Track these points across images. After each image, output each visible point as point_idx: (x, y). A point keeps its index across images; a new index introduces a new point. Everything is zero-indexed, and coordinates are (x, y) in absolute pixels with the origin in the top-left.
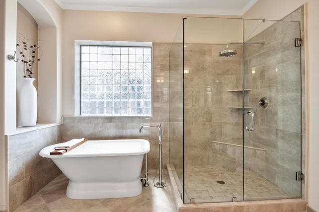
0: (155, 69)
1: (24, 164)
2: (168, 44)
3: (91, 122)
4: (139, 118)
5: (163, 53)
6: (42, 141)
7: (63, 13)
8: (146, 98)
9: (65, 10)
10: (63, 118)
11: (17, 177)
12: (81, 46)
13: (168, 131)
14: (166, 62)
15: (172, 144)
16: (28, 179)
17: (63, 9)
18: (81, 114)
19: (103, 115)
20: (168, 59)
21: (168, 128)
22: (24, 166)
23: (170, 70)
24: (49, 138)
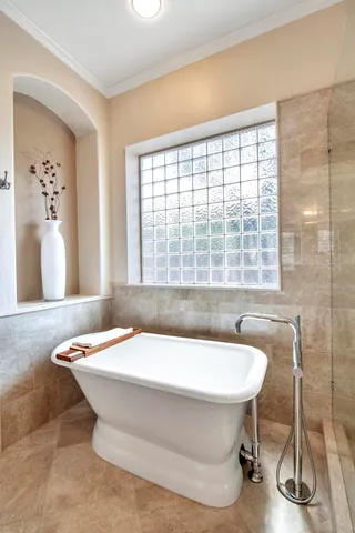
0: (286, 167)
1: (32, 365)
2: (323, 92)
3: (151, 296)
4: (247, 292)
5: (308, 119)
6: (70, 326)
7: (109, 105)
8: (264, 246)
9: (112, 99)
10: (113, 288)
11: (17, 387)
12: (140, 157)
13: (329, 332)
14: (319, 142)
15: (339, 370)
16: (42, 390)
17: (109, 97)
18: (141, 281)
19: (176, 284)
20: (323, 133)
21: (329, 324)
22: (32, 369)
23: (330, 162)
24: (85, 321)
